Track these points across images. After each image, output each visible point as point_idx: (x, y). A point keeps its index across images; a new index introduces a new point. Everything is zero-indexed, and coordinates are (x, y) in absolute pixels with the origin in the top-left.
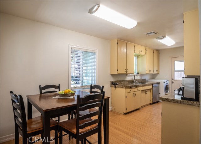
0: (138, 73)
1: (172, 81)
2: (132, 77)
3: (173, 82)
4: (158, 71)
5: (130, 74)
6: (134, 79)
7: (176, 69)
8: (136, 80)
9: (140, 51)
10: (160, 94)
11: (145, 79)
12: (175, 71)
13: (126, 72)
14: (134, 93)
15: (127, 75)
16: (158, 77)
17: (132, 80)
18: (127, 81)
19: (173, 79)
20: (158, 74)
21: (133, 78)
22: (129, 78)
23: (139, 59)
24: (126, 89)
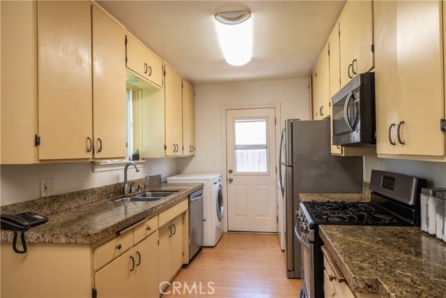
0: (136, 157)
1: (230, 176)
2: (115, 173)
3: (231, 181)
4: (193, 148)
5: (109, 162)
6: (122, 180)
7: (238, 143)
8: (132, 184)
9: (148, 69)
10: (205, 223)
11: (158, 178)
12: (236, 149)
13: (92, 149)
14: (132, 252)
15: (93, 165)
16: (191, 166)
17: (116, 185)
18: (93, 191)
19: (231, 172)
20: (192, 157)
21: (118, 177)
22: (102, 178)
23: (140, 102)
24: (93, 251)
